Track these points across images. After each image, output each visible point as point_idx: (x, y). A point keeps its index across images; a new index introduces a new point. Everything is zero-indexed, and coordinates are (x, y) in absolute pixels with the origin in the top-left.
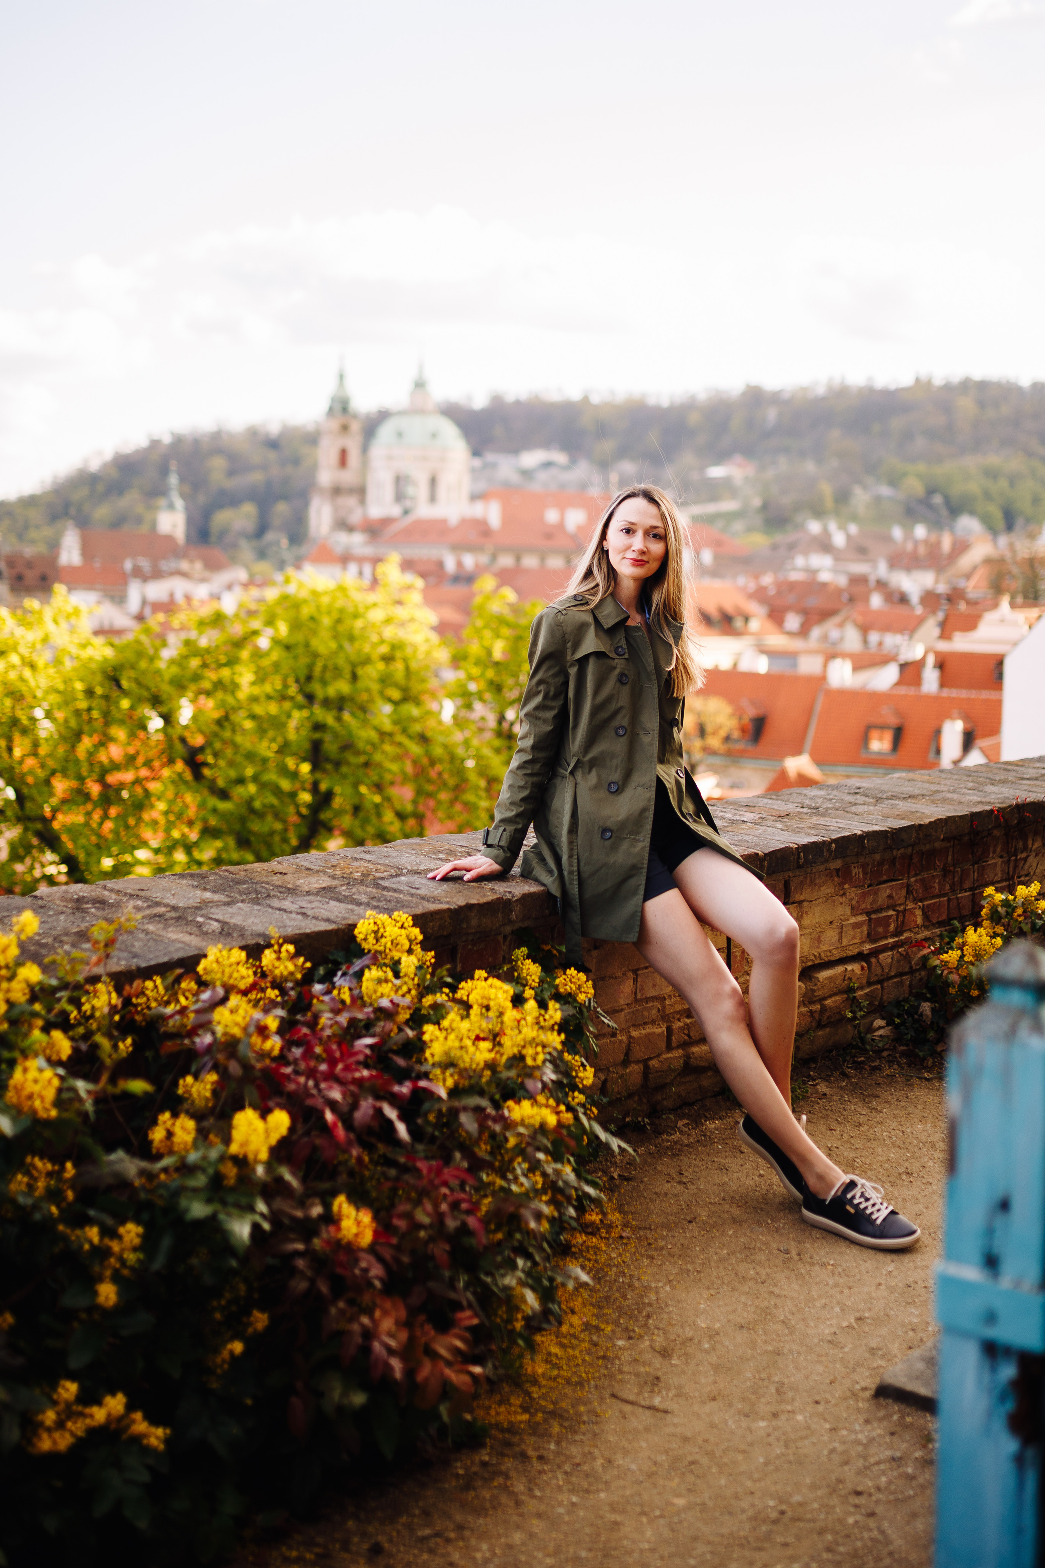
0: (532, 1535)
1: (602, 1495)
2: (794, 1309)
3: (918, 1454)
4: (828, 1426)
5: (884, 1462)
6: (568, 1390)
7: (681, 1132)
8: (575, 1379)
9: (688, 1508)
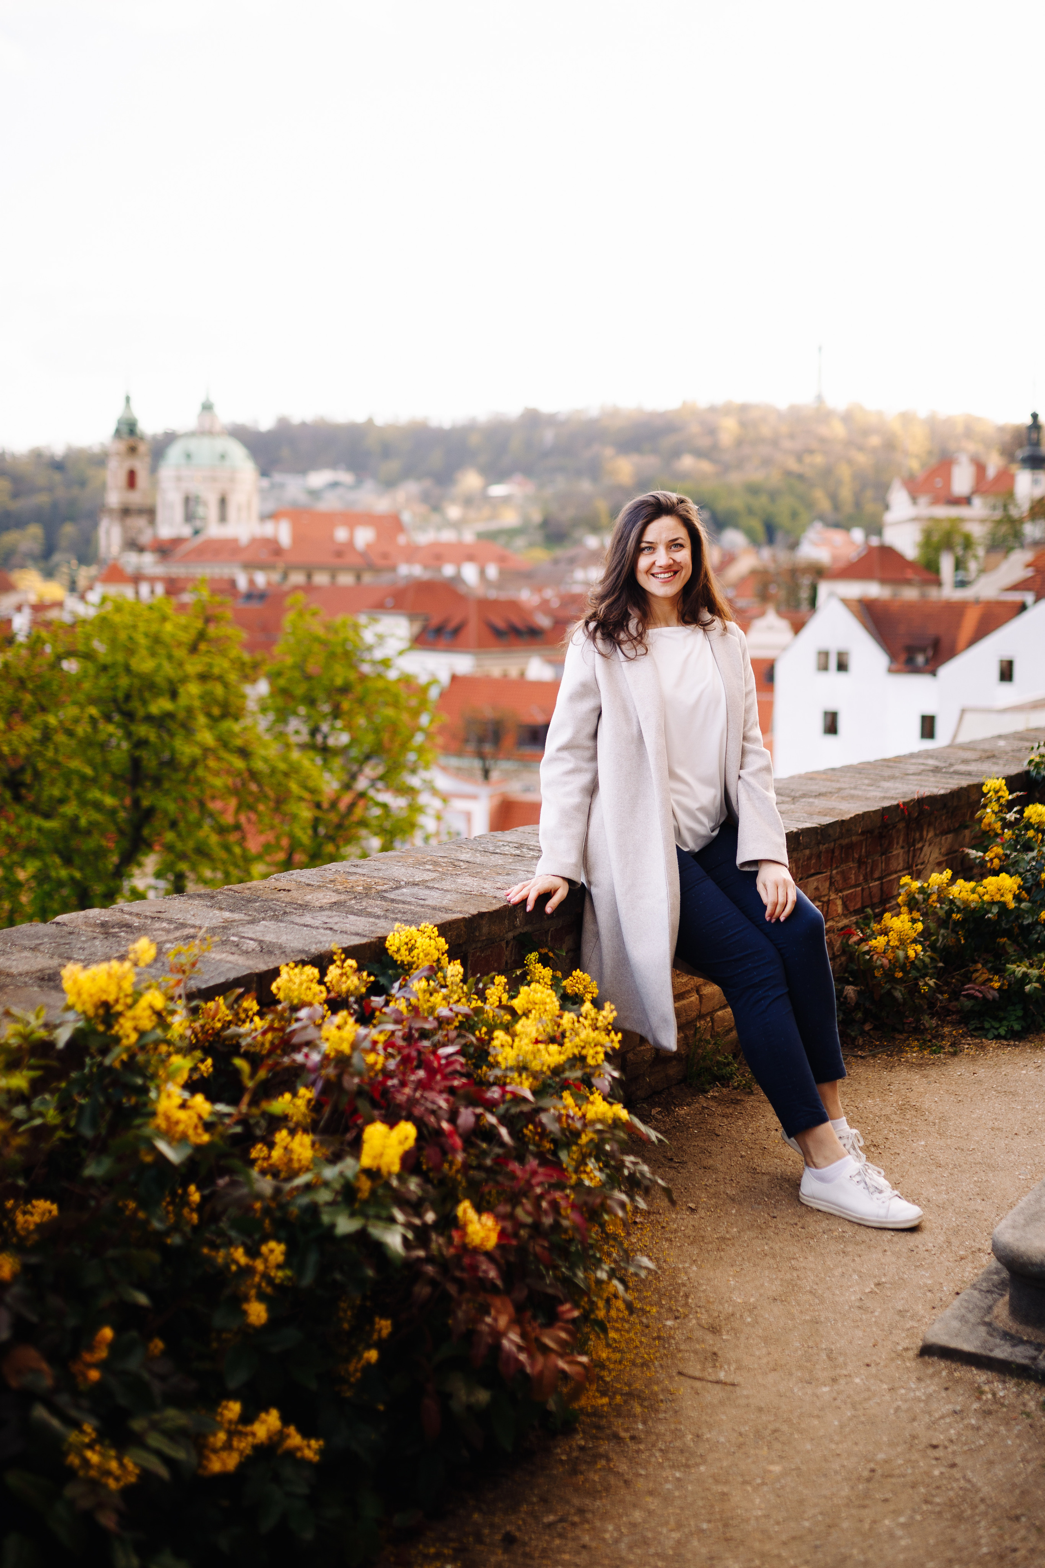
0: (650, 1513)
1: (702, 1468)
2: (817, 1279)
3: (976, 1406)
4: (885, 1386)
5: (948, 1416)
6: (636, 1371)
7: (656, 1120)
8: (639, 1361)
9: (785, 1473)
